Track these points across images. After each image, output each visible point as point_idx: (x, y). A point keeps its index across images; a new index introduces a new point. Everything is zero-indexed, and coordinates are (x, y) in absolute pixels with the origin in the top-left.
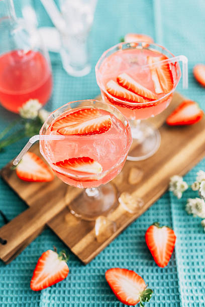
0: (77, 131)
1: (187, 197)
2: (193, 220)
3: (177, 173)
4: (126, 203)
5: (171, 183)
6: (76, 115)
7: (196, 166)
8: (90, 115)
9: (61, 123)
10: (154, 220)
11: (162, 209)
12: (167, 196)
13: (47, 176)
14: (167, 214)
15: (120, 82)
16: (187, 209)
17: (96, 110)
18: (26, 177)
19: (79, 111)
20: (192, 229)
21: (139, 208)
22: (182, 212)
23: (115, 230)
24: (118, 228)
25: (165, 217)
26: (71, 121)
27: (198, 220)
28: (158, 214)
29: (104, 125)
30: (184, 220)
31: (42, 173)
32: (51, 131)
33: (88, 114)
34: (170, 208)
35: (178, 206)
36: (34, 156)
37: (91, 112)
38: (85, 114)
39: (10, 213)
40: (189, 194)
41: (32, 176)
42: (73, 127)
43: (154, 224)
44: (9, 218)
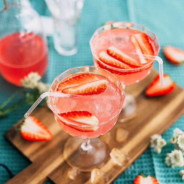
0: (78, 91)
1: (166, 152)
2: (171, 171)
3: (156, 132)
4: (117, 157)
5: (152, 141)
6: (77, 78)
7: (171, 127)
8: (88, 78)
9: (65, 85)
10: (139, 172)
11: (145, 162)
12: (149, 152)
13: (47, 136)
14: (150, 166)
15: (110, 53)
16: (167, 162)
17: (93, 75)
18: (29, 136)
19: (80, 75)
20: (171, 179)
21: (126, 162)
22: (162, 164)
23: (107, 180)
24: (110, 179)
25: (148, 169)
26: (73, 83)
27: (175, 171)
28: (142, 167)
29: (101, 87)
30: (164, 172)
31: (42, 133)
32: (57, 91)
33: (87, 78)
34: (152, 161)
35: (158, 160)
36: (34, 120)
37: (89, 76)
38: (84, 78)
39: (14, 169)
40: (167, 150)
41: (34, 136)
42: (76, 88)
43: (140, 174)
44: (13, 173)
